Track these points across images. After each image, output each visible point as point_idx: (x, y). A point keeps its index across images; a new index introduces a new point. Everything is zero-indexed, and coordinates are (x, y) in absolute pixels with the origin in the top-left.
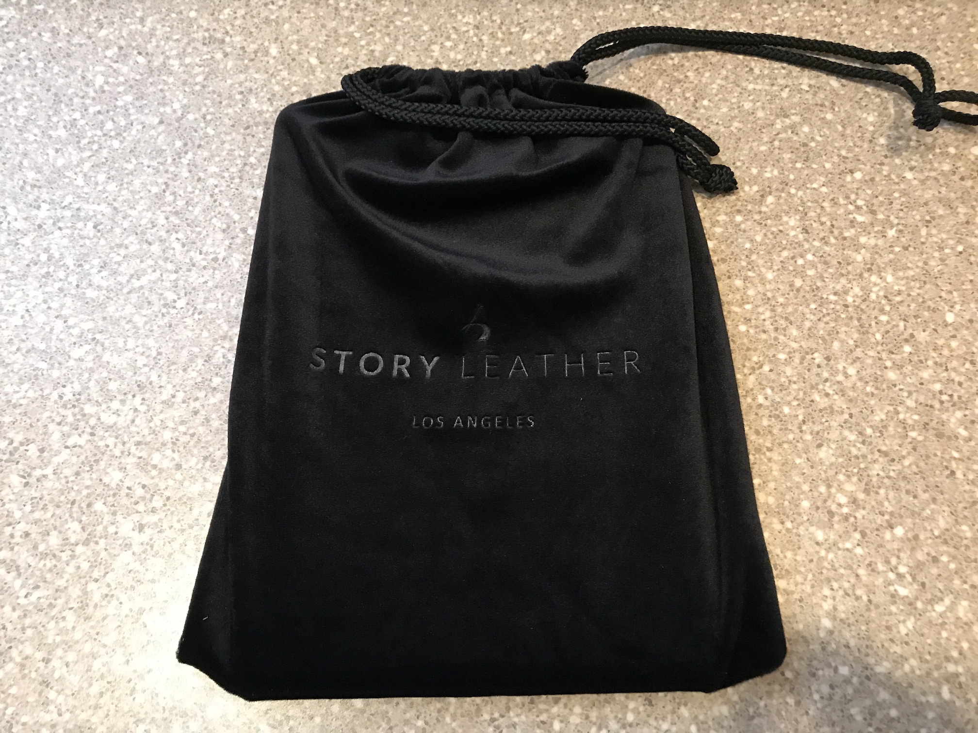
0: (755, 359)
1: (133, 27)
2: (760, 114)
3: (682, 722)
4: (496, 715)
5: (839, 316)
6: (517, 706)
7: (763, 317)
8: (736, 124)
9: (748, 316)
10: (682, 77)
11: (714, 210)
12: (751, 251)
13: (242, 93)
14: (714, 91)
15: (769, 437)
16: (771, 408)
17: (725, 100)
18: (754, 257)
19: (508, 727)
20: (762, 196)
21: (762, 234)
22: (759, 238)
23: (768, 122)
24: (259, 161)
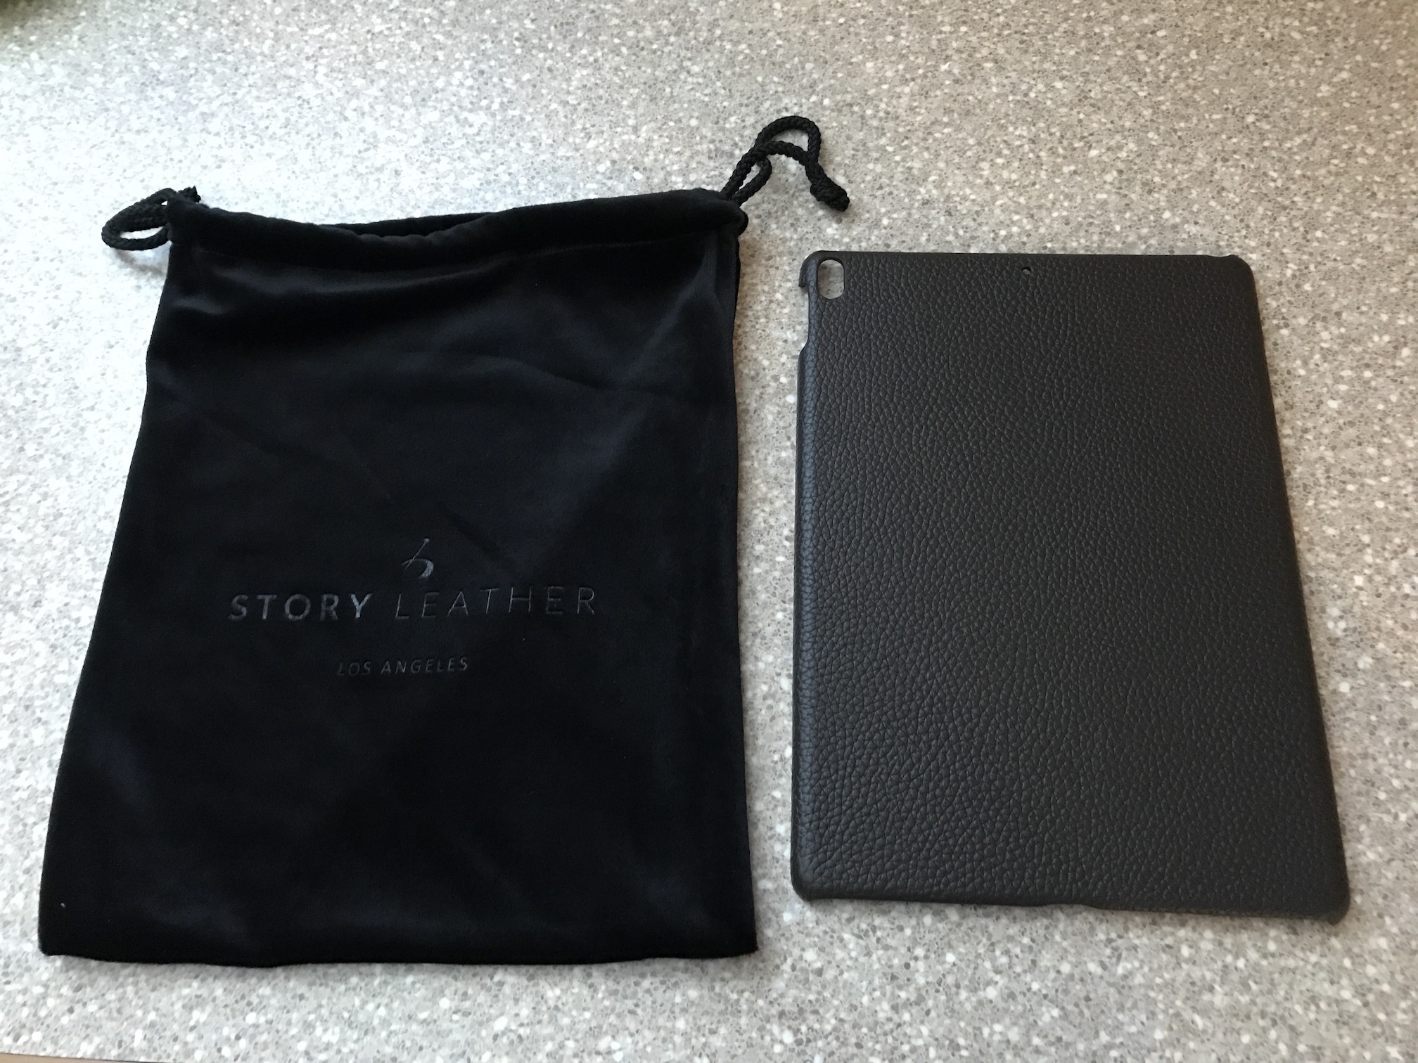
0: (1397, 541)
1: (625, 137)
2: (1388, 248)
3: (1334, 955)
4: (1113, 935)
6: (1137, 926)
7: (1404, 492)
8: (1358, 260)
9: (1385, 490)
10: (1287, 203)
11: (1336, 363)
12: (1385, 414)
13: (759, 217)
14: (1329, 220)
17: (1344, 231)
18: (1389, 421)
19: (1128, 949)
20: (1396, 348)
21: (1397, 393)
22: (1394, 398)
23: (1398, 258)
24: (786, 298)
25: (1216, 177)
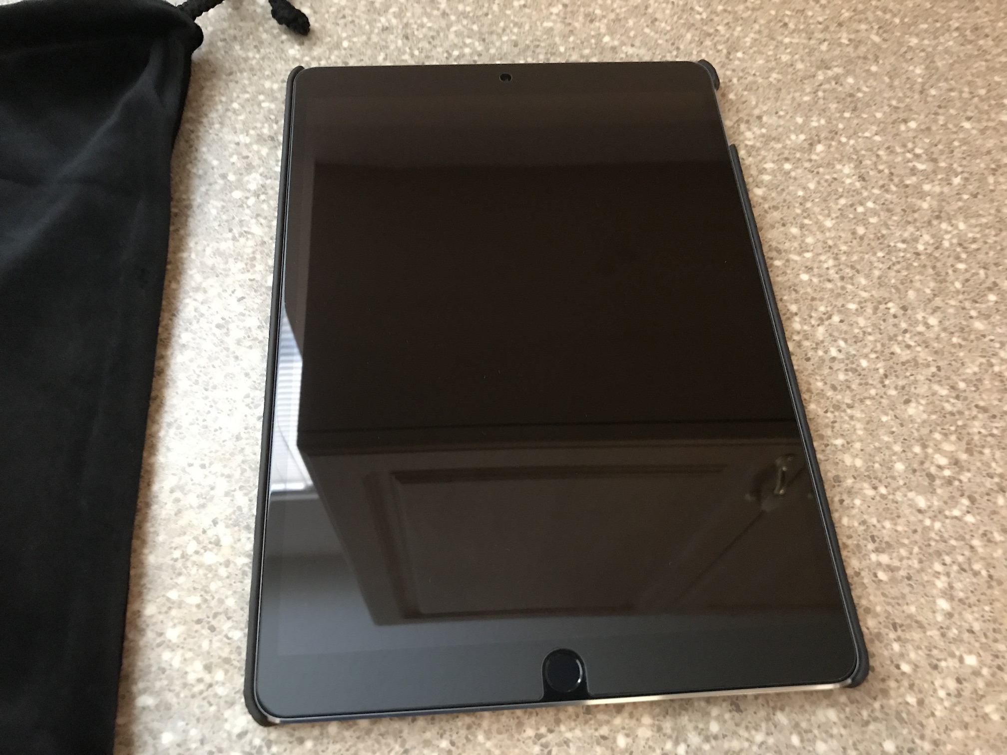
0: (822, 309)
2: (800, 66)
4: (543, 730)
5: (911, 265)
6: (570, 717)
7: (826, 266)
8: (774, 75)
9: (808, 264)
10: (712, 31)
11: (760, 158)
12: (805, 199)
14: (748, 44)
15: (848, 392)
16: (846, 362)
17: (760, 53)
18: (809, 205)
19: (559, 745)
20: (811, 144)
21: (814, 182)
22: (812, 186)
23: (809, 73)
25: (650, 10)
